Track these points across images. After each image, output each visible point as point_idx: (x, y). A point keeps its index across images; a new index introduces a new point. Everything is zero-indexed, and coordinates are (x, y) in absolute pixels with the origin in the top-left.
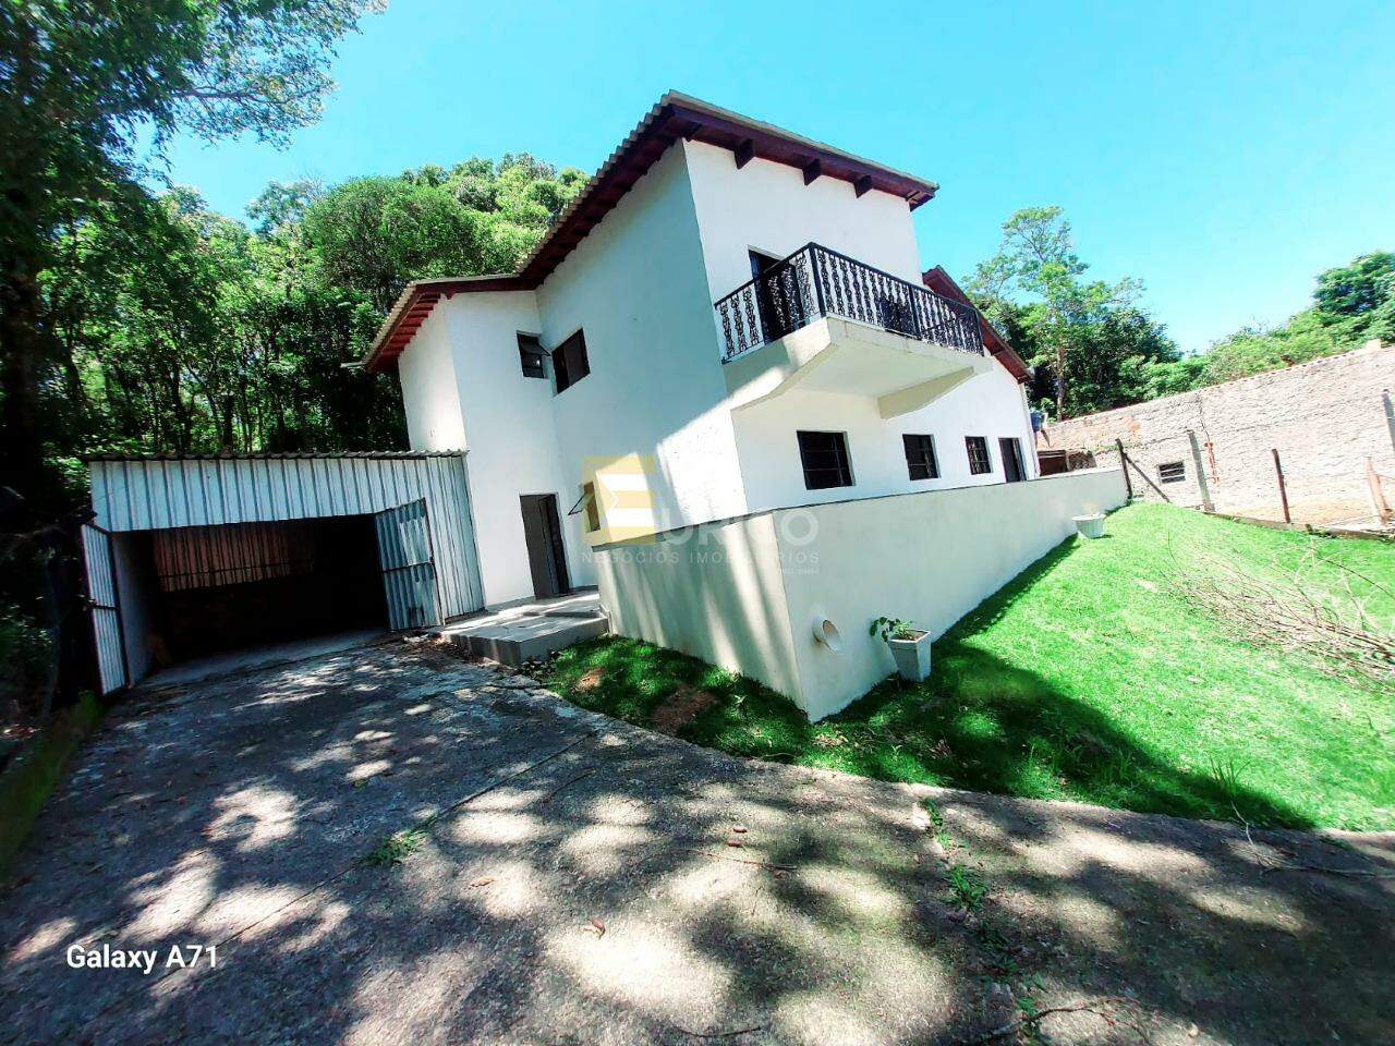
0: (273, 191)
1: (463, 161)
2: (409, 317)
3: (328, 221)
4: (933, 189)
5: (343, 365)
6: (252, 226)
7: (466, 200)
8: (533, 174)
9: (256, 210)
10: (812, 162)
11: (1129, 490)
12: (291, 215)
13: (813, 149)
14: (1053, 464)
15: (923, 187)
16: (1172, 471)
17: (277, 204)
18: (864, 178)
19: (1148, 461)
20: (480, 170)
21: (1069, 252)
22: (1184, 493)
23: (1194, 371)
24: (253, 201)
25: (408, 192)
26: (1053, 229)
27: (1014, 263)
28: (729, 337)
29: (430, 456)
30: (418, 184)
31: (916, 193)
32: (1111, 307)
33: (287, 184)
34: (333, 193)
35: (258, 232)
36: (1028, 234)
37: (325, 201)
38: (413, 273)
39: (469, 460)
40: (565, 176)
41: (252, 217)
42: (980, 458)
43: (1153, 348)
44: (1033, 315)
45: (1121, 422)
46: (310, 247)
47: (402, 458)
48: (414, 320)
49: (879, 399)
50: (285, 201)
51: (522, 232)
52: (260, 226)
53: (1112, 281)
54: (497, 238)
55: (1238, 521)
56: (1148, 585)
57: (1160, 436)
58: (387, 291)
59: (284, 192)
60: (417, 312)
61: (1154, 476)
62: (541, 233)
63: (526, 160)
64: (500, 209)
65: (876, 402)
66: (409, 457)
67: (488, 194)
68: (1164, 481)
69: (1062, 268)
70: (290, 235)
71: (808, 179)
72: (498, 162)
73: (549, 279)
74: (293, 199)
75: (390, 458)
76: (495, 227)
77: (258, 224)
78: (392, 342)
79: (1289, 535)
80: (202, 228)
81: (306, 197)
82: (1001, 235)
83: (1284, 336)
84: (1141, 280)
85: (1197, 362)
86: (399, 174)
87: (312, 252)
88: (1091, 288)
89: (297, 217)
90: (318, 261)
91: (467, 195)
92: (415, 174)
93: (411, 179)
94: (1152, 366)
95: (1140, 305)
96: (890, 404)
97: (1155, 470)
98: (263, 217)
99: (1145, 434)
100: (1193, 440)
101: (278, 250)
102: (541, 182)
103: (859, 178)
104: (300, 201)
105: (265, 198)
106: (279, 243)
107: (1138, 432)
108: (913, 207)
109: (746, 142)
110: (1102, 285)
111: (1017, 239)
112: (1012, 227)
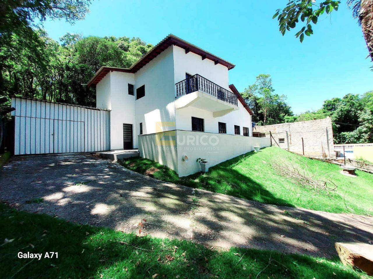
0: (68, 35)
1: (122, 36)
2: (101, 75)
3: (82, 46)
4: (234, 66)
5: (81, 84)
6: (61, 43)
7: (121, 47)
8: (140, 43)
9: (62, 39)
10: (204, 55)
11: (271, 143)
12: (72, 42)
13: (204, 52)
14: (255, 135)
15: (232, 65)
16: (282, 140)
17: (69, 38)
18: (217, 61)
19: (277, 138)
20: (126, 40)
21: (271, 86)
22: (284, 146)
23: (295, 119)
24: (62, 36)
25: (105, 42)
26: (268, 80)
27: (257, 87)
28: (177, 92)
29: (101, 110)
30: (109, 40)
31: (230, 67)
32: (279, 101)
33: (72, 34)
34: (85, 39)
35: (62, 45)
36: (262, 80)
37: (82, 40)
38: (104, 64)
39: (111, 112)
40: (148, 45)
41: (61, 41)
42: (238, 131)
43: (287, 112)
44: (260, 100)
45: (272, 127)
46: (76, 52)
47: (94, 109)
48: (102, 76)
49: (213, 112)
50: (71, 38)
51: (134, 58)
52: (63, 44)
53: (280, 95)
54: (128, 58)
55: (293, 153)
56: (264, 162)
57: (280, 132)
58: (96, 67)
59: (71, 36)
60: (103, 74)
61: (278, 141)
62: (138, 59)
63: (138, 39)
64: (129, 51)
65: (213, 113)
66: (95, 109)
67: (127, 46)
68: (280, 143)
69: (268, 90)
70: (71, 47)
71: (203, 59)
72: (131, 39)
73: (138, 71)
74: (73, 38)
75: (91, 109)
76: (127, 55)
77: (62, 43)
78: (95, 80)
79: (303, 158)
80: (46, 41)
81: (77, 38)
82: (255, 79)
83: (315, 114)
84: (286, 96)
85: (296, 117)
86: (104, 37)
87: (77, 53)
88: (274, 96)
89: (73, 43)
90: (78, 55)
91: (121, 46)
92: (108, 38)
93: (107, 39)
94: (286, 117)
95: (286, 102)
96: (216, 114)
97: (278, 140)
98: (64, 41)
99: (277, 131)
100: (287, 134)
101: (67, 51)
102: (142, 46)
103: (216, 60)
104: (75, 39)
105: (65, 36)
106: (67, 49)
107: (276, 130)
108: (229, 69)
109: (188, 48)
110: (277, 95)
111: (259, 81)
112: (259, 78)
